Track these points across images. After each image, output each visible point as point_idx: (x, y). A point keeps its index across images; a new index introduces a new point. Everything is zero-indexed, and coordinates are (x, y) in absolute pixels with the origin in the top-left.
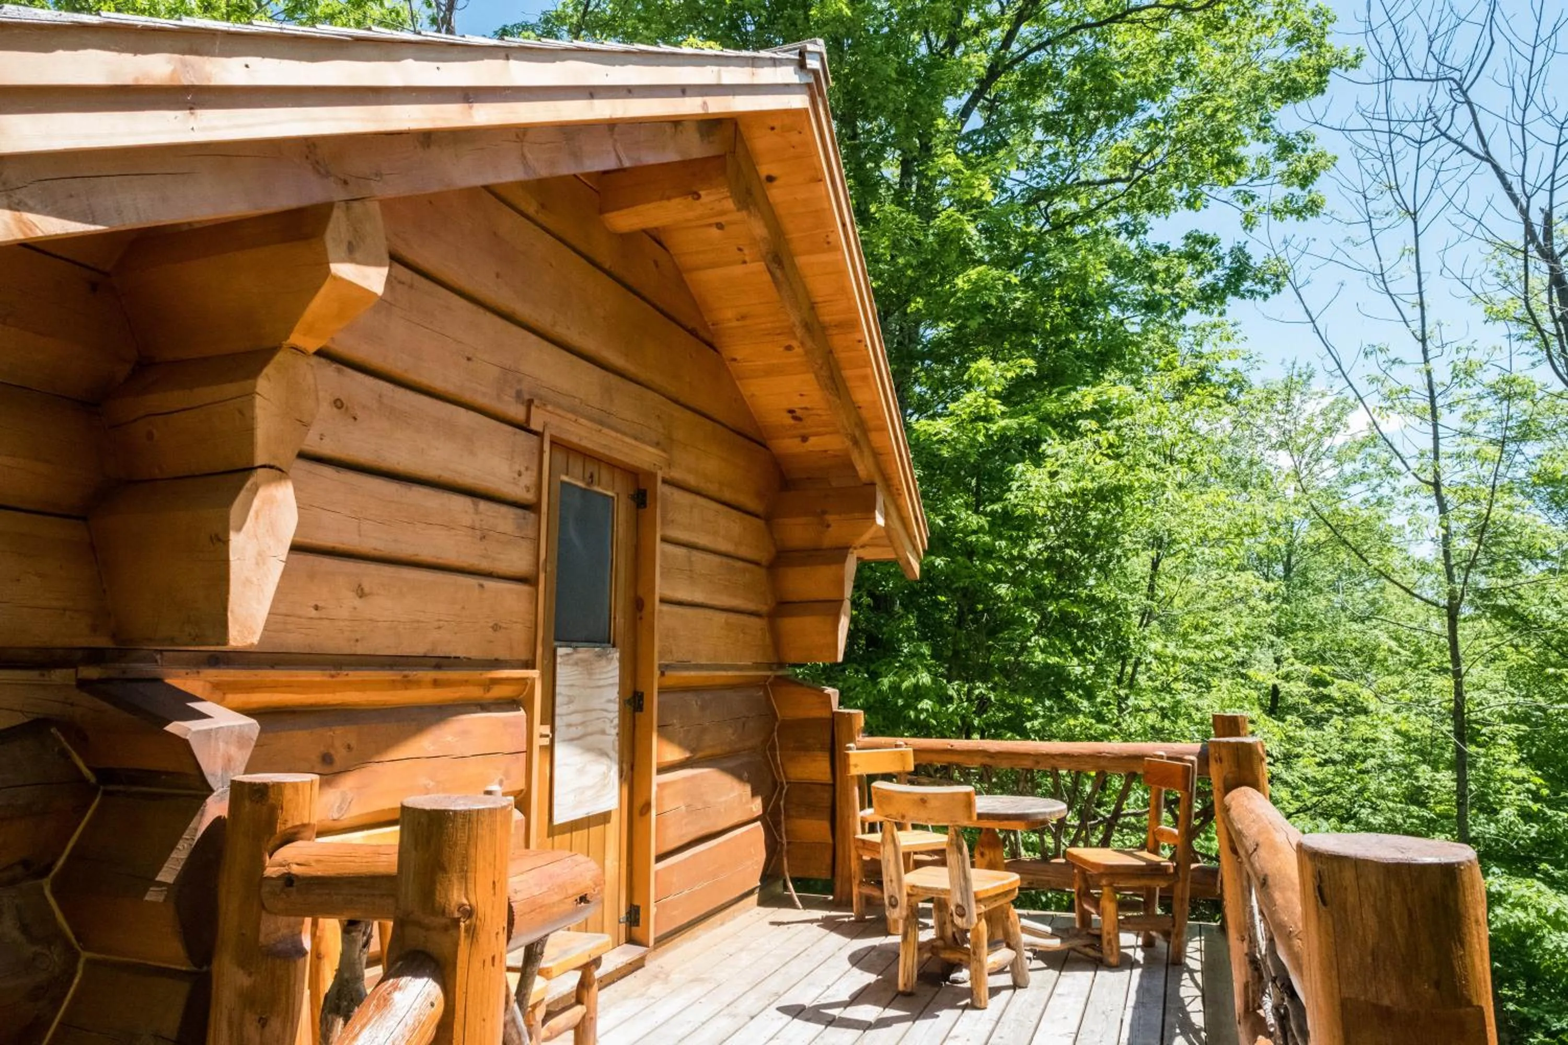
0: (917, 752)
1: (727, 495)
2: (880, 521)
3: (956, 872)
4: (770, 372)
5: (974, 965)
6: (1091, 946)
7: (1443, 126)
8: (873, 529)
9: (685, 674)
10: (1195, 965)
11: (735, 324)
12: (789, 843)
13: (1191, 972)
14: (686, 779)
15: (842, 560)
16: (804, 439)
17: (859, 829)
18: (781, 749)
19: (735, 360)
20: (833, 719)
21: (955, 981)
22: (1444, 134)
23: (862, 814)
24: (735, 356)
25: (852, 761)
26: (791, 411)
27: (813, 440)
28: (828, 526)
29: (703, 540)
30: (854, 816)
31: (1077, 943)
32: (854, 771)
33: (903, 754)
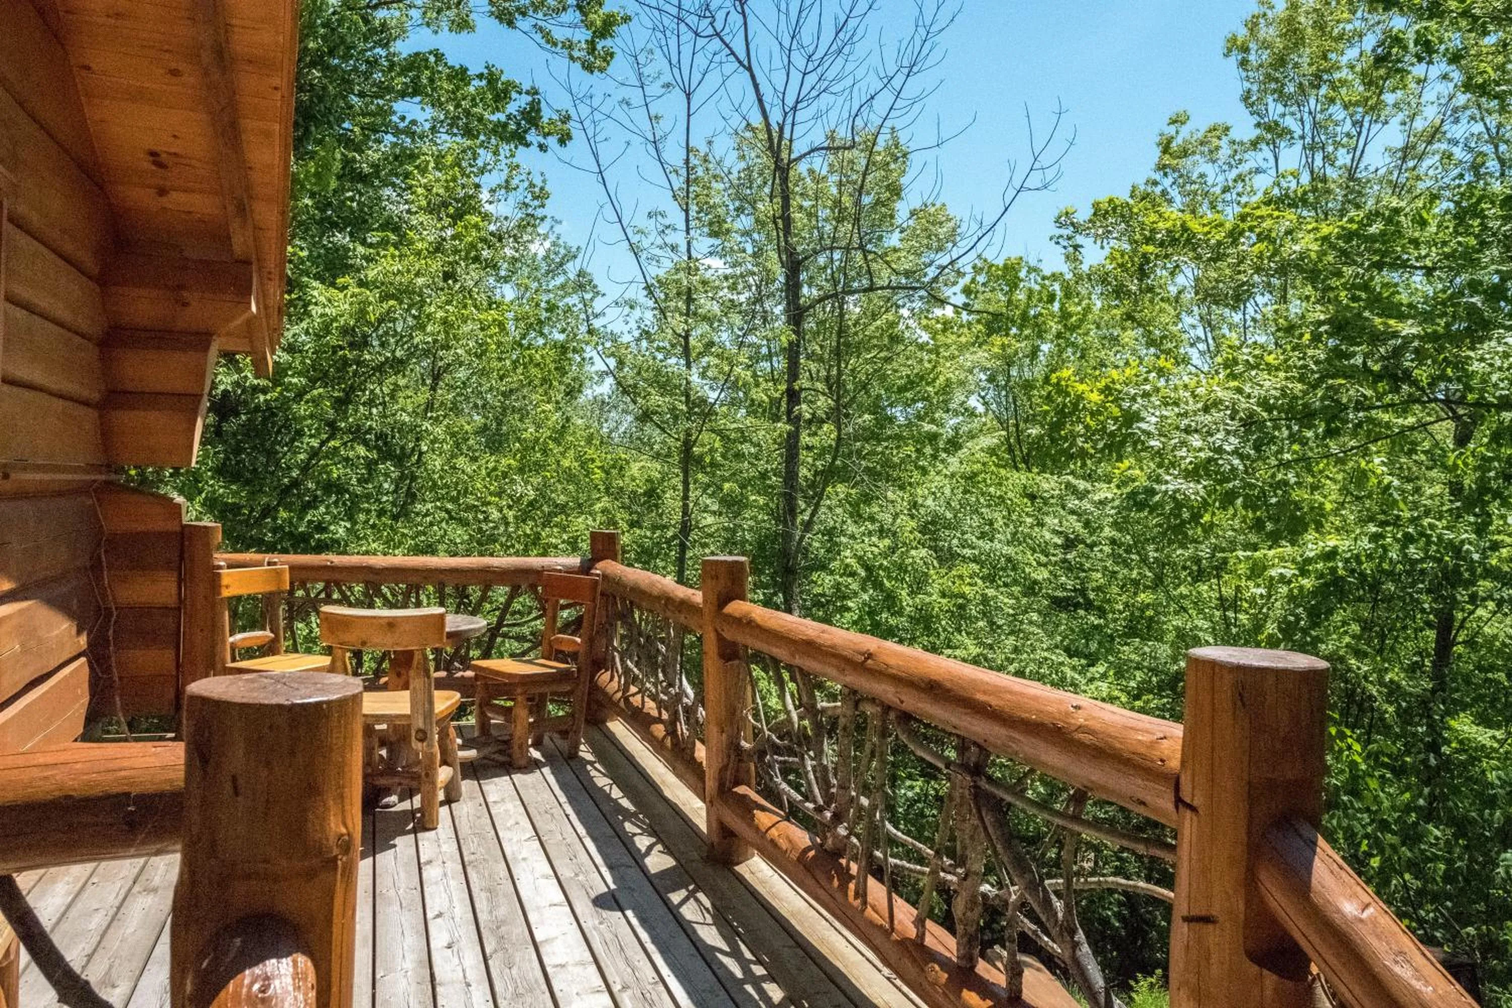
0: (293, 568)
1: (68, 247)
2: (254, 308)
3: (420, 696)
4: (138, 96)
5: (425, 787)
6: (500, 752)
7: (719, 25)
8: (246, 316)
9: (29, 476)
10: (589, 757)
11: (101, 20)
12: (121, 678)
13: (592, 763)
14: (21, 611)
15: (206, 349)
16: (162, 192)
17: (228, 657)
18: (109, 569)
19: (88, 68)
20: (182, 533)
21: (388, 806)
22: (718, 34)
23: (231, 639)
24: (87, 62)
25: (225, 581)
26: (153, 154)
27: (174, 195)
28: (185, 304)
29: (43, 302)
30: (224, 641)
31: (487, 751)
32: (226, 593)
33: (279, 573)
